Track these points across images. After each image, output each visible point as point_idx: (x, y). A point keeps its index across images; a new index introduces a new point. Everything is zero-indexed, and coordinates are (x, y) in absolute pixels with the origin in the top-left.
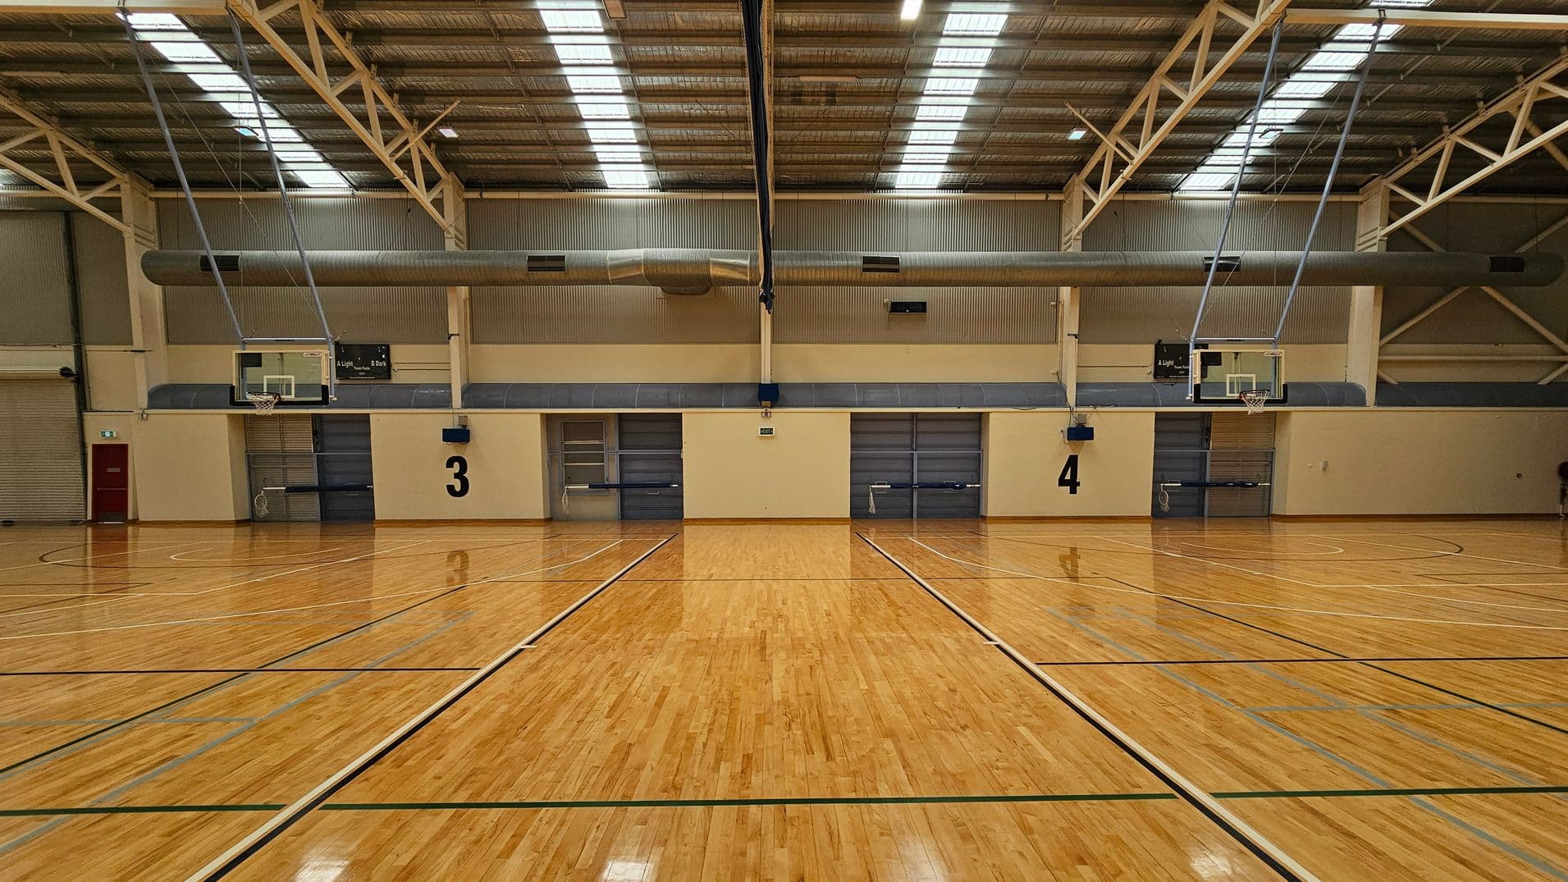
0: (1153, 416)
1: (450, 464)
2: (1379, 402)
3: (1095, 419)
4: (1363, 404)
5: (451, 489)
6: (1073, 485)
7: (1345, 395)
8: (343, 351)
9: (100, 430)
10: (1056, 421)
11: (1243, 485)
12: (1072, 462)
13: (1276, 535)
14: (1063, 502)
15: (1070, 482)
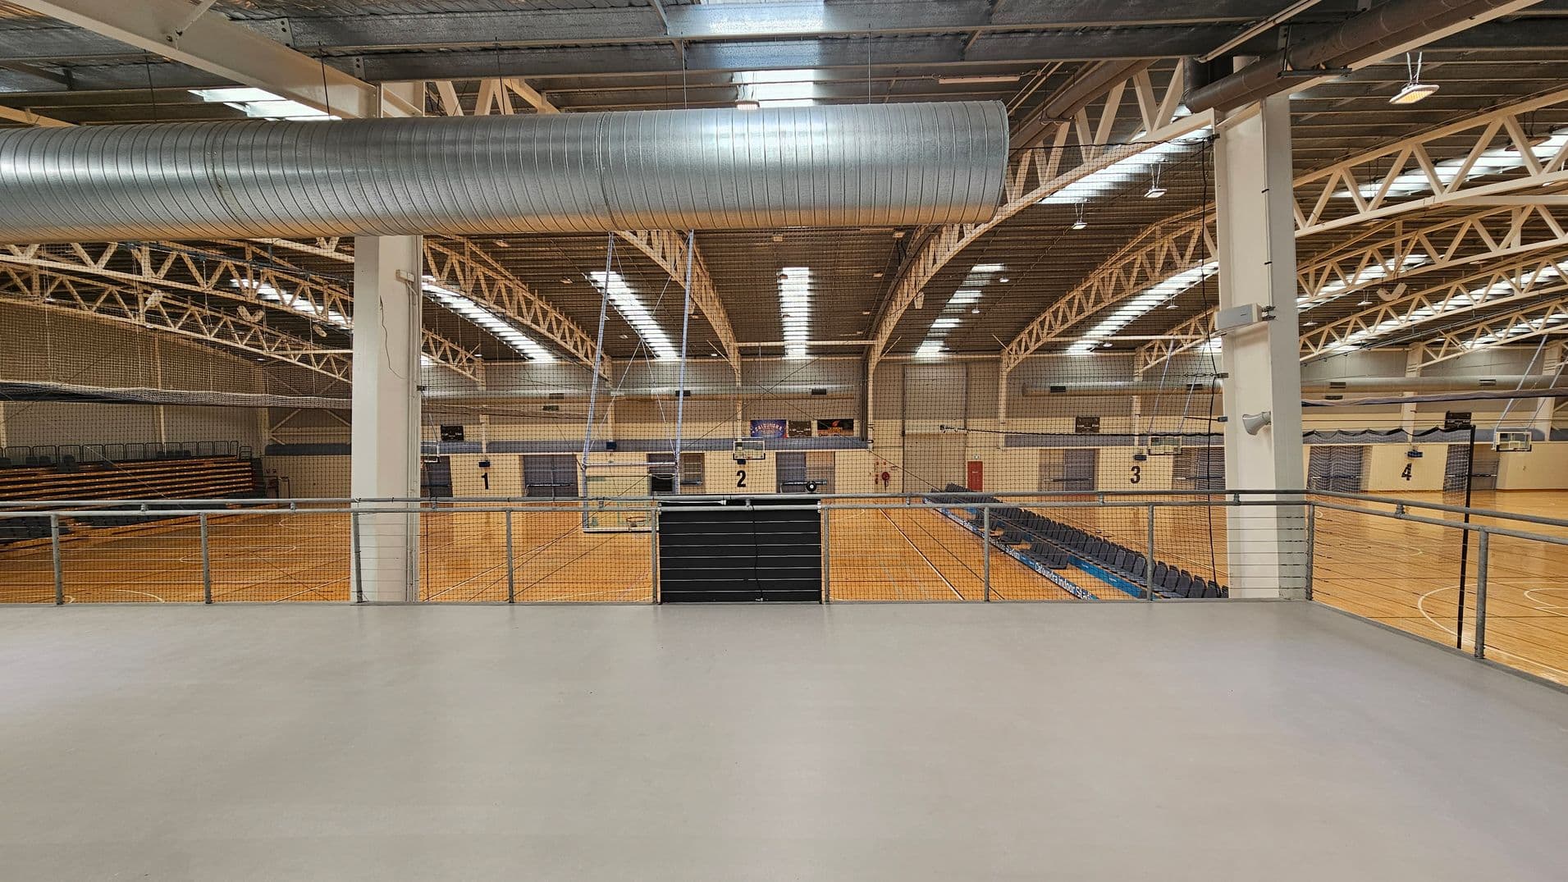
0: (1446, 448)
1: (1133, 470)
2: (1551, 439)
3: (1421, 447)
4: (1543, 440)
5: (1132, 480)
6: (1408, 477)
7: (1538, 436)
8: (1078, 421)
9: (973, 455)
10: (1405, 448)
11: (1484, 476)
12: (1409, 467)
13: (1498, 499)
14: (1404, 484)
15: (1407, 475)
